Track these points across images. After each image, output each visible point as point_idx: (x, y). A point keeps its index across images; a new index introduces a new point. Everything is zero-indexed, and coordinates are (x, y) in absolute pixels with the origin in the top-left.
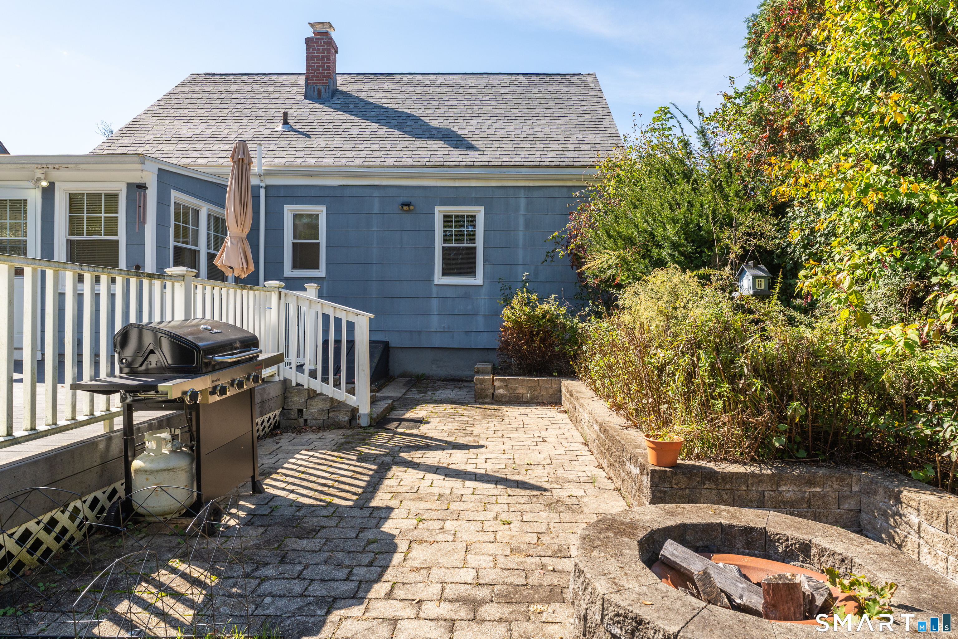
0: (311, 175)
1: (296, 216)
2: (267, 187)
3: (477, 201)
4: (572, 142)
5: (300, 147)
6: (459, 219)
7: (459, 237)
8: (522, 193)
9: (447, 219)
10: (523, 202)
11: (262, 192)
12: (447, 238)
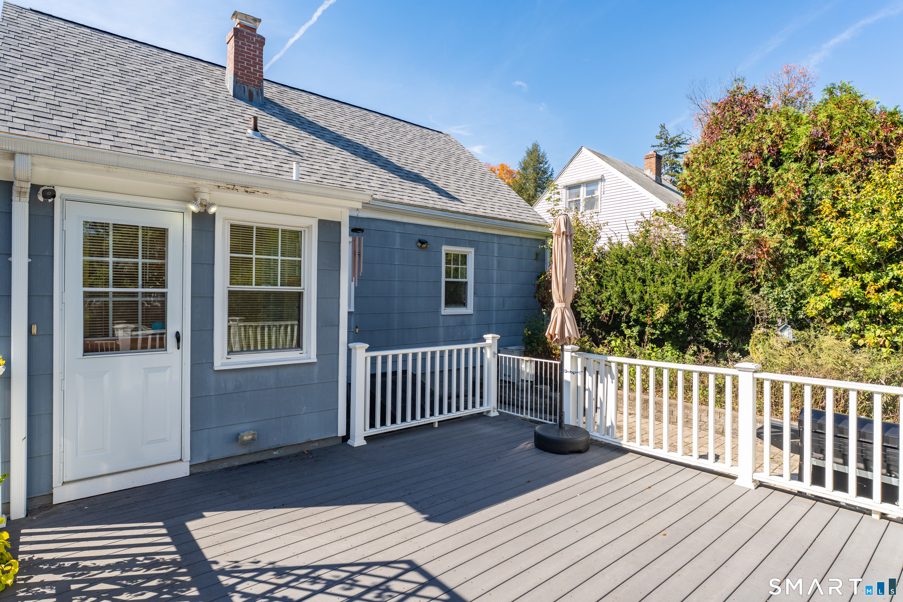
3: (469, 243)
6: (456, 256)
7: (457, 273)
8: (496, 240)
9: (449, 257)
10: (496, 247)
12: (448, 275)
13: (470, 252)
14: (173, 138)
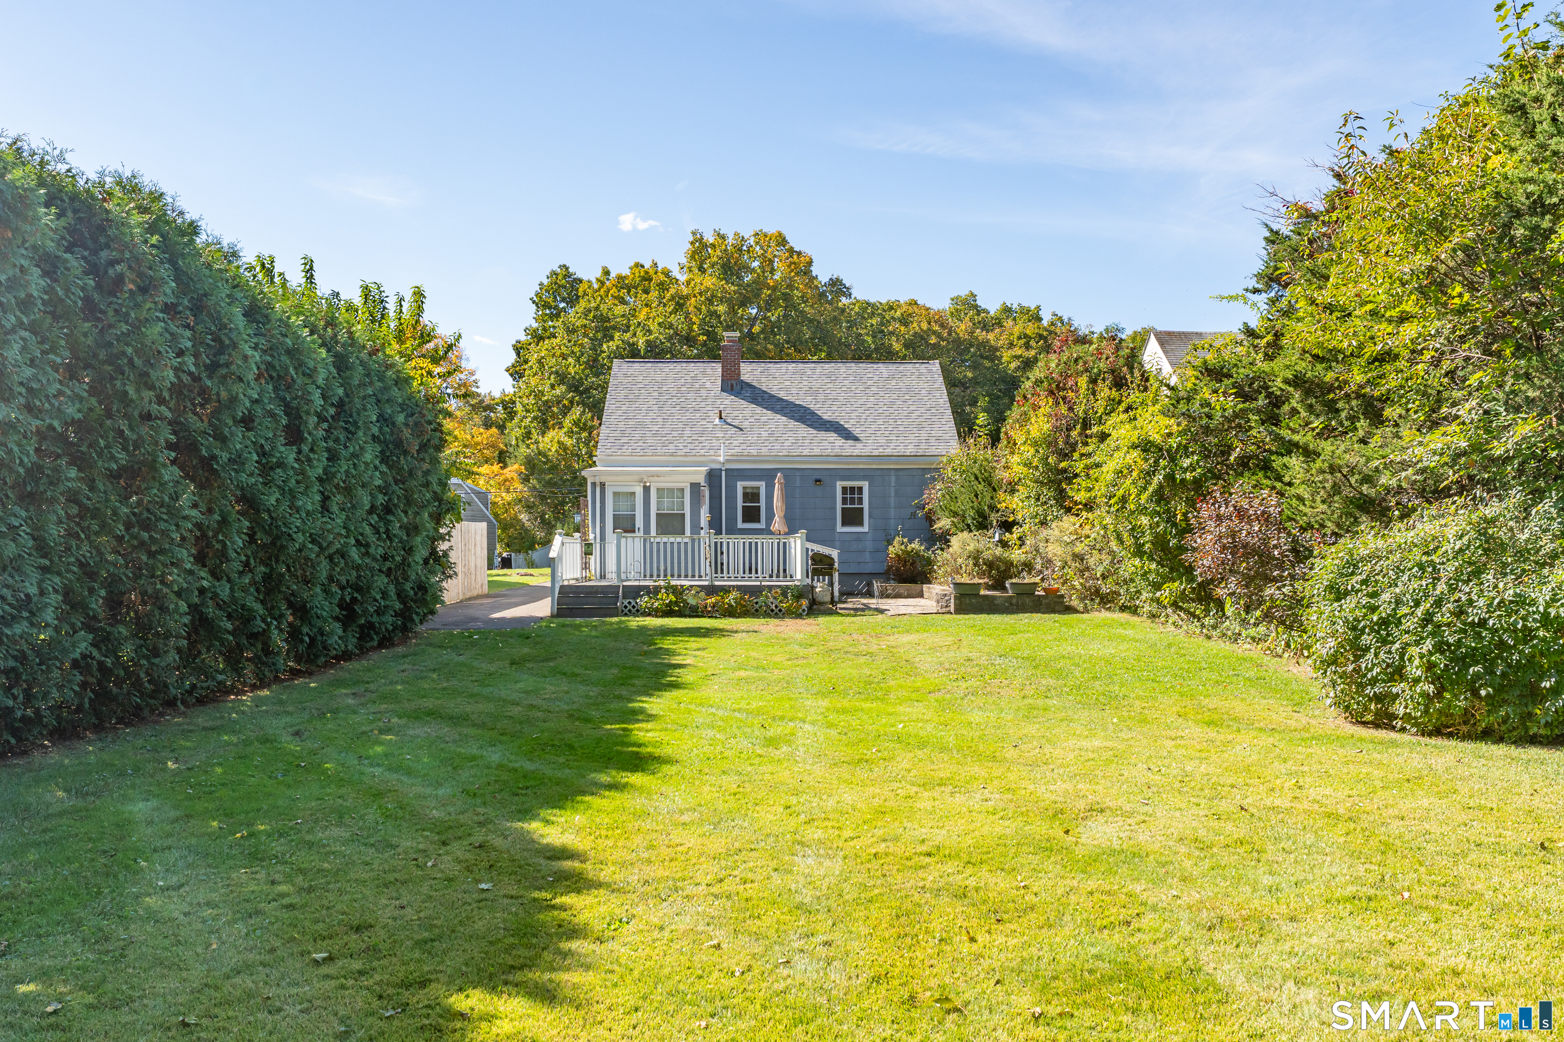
0: (755, 462)
1: (744, 488)
2: (726, 470)
3: (864, 478)
4: (924, 435)
5: (741, 440)
6: (852, 489)
7: (852, 501)
8: (893, 473)
9: (844, 489)
10: (893, 479)
11: (723, 473)
12: (844, 501)
13: (865, 485)
14: (669, 437)
